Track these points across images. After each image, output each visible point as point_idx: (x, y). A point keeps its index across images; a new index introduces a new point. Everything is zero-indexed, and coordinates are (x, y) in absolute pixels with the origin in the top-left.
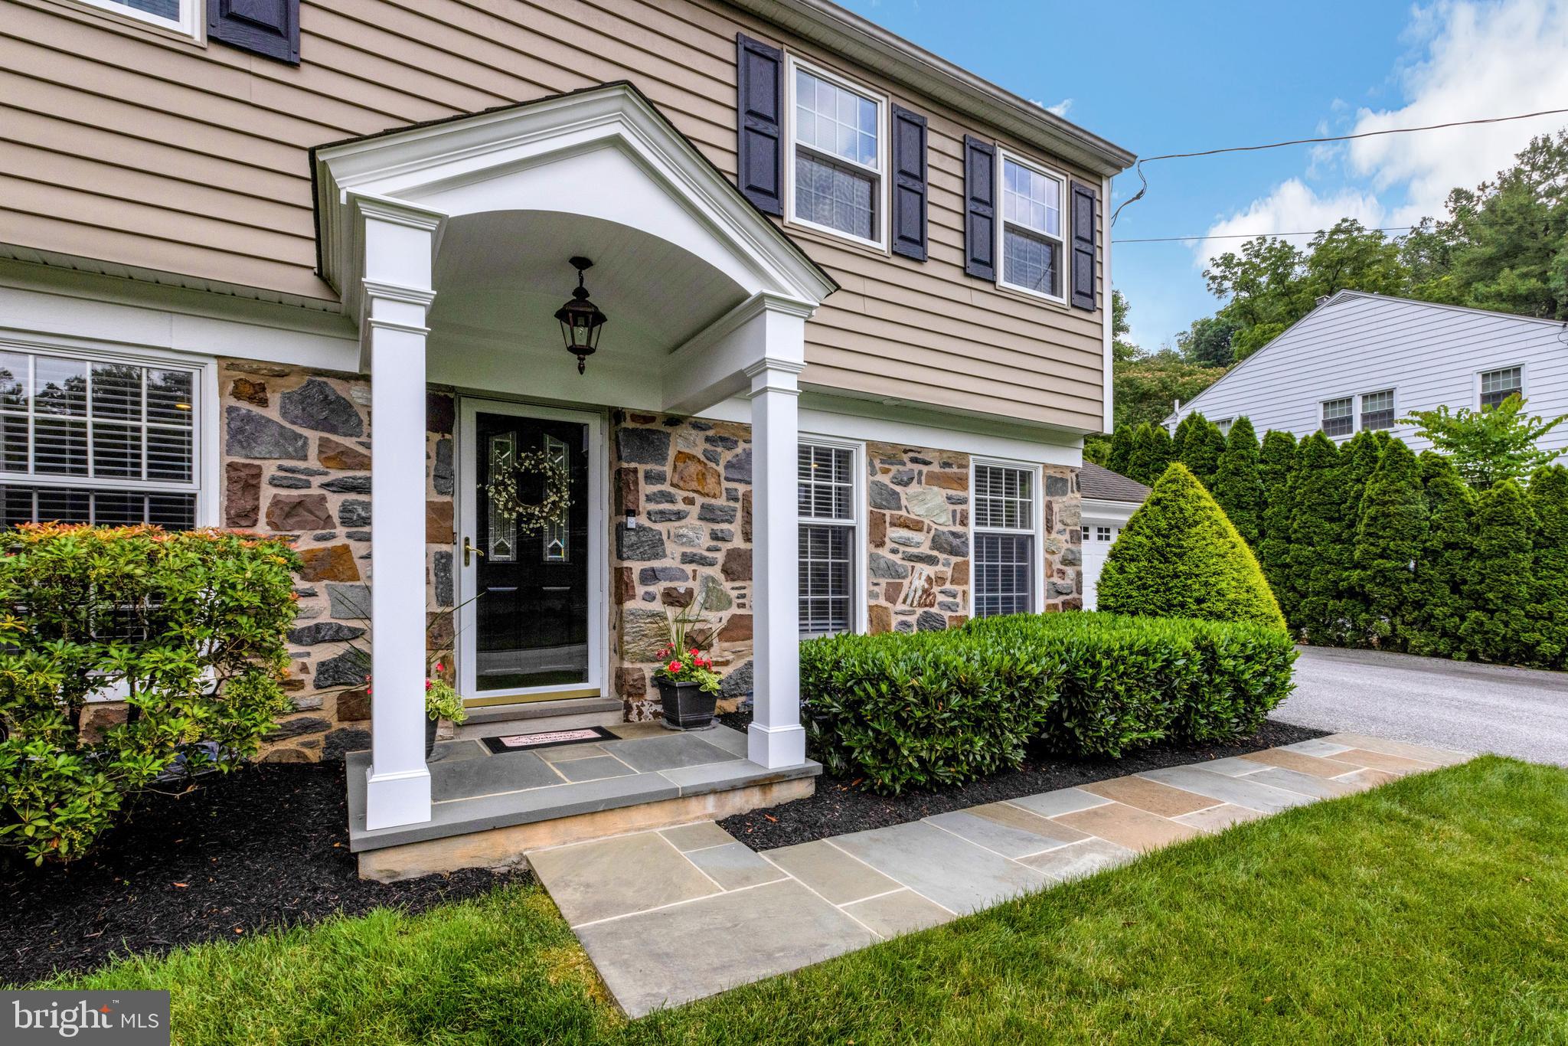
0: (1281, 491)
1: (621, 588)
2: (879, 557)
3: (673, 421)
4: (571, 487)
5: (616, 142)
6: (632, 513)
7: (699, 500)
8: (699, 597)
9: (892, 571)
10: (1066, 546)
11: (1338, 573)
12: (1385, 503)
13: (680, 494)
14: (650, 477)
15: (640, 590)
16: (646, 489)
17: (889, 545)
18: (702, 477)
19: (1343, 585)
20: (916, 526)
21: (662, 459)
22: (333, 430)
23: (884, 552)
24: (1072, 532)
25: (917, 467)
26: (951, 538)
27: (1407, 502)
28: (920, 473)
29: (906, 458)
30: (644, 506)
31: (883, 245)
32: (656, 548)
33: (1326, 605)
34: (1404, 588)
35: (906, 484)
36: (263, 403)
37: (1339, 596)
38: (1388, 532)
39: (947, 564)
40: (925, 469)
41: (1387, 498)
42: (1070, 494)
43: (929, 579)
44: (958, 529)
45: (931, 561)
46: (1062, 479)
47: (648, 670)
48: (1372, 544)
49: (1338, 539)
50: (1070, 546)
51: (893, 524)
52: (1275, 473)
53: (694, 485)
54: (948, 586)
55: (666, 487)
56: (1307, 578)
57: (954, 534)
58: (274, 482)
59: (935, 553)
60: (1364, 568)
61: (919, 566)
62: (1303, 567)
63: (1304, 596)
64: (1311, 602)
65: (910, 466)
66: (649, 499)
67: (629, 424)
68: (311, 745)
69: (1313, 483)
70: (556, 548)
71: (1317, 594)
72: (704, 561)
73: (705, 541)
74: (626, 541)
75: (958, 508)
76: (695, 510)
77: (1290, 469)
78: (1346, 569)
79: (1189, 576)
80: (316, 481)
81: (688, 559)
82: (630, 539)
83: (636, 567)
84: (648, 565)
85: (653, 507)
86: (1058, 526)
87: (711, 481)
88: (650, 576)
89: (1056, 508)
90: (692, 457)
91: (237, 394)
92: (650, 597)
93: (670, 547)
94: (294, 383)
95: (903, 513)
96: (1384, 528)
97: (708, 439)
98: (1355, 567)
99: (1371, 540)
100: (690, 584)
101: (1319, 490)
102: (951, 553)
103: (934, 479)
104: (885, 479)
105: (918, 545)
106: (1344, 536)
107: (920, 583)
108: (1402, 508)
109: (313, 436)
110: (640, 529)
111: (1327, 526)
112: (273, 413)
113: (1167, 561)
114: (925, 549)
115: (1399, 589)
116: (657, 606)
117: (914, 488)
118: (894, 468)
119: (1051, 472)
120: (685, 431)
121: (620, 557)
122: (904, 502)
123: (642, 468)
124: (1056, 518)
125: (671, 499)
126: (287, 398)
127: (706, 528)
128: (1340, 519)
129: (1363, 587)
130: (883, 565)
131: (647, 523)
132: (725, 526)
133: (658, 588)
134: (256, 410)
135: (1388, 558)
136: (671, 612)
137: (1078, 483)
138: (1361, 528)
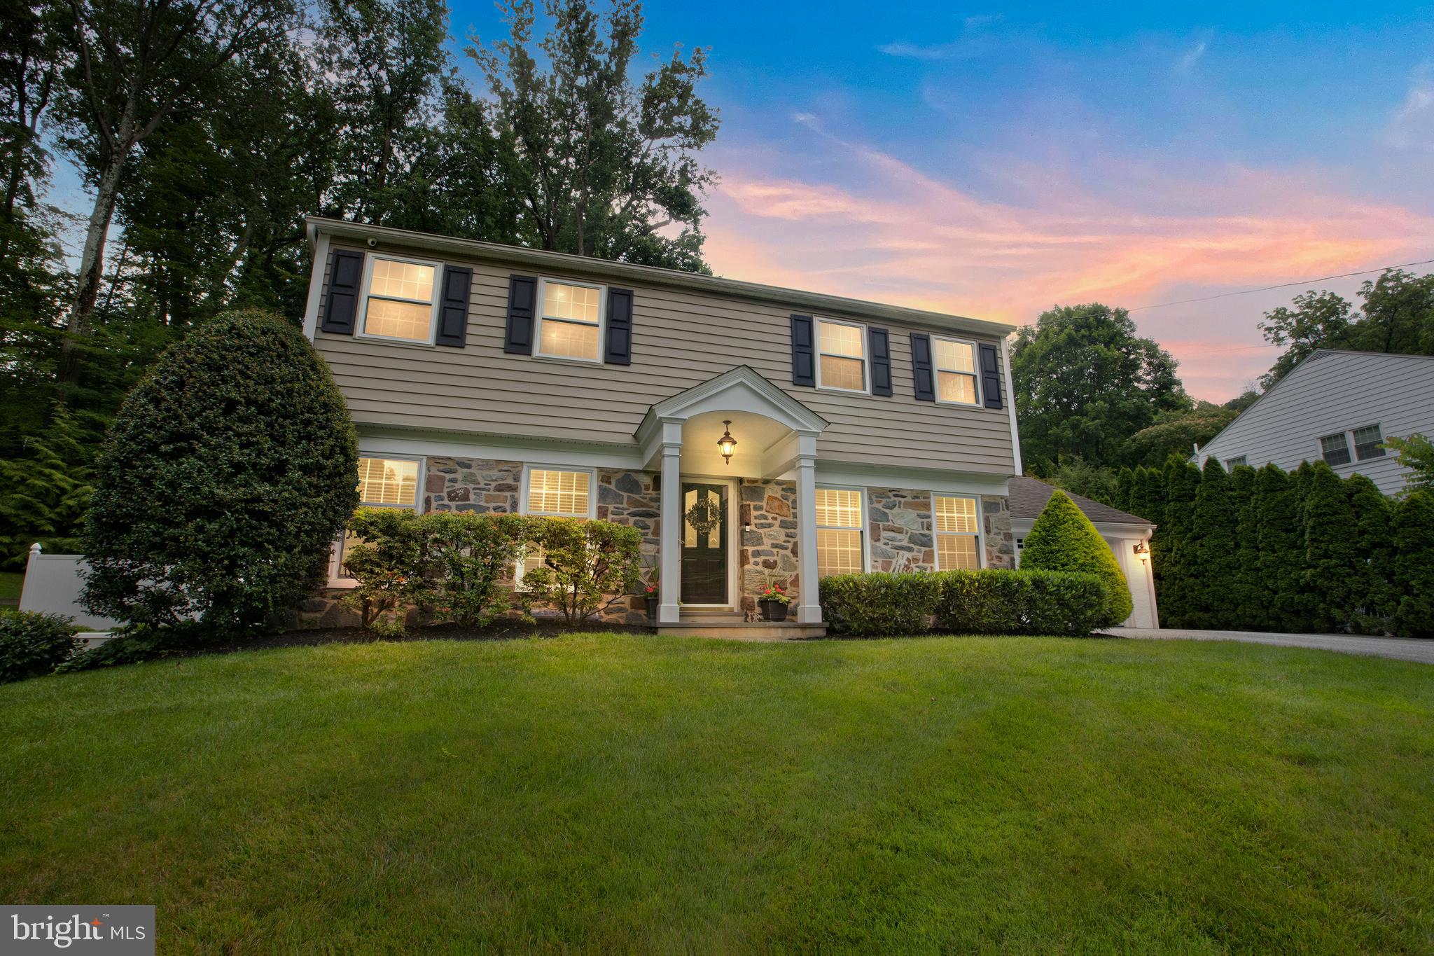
0: (1248, 511)
1: (743, 559)
2: (877, 547)
3: (766, 482)
4: (720, 513)
5: (741, 384)
6: (748, 524)
7: (780, 518)
8: (780, 564)
9: (884, 554)
10: (1001, 542)
11: (1297, 572)
12: (1319, 515)
13: (770, 516)
14: (756, 508)
15: (752, 560)
16: (754, 513)
17: (883, 541)
18: (781, 507)
19: (1302, 582)
20: (900, 531)
21: (761, 499)
22: (632, 492)
23: (880, 544)
24: (1005, 534)
25: (898, 499)
26: (921, 537)
27: (1335, 513)
28: (900, 502)
29: (891, 494)
30: (753, 521)
31: (868, 391)
32: (759, 540)
33: (1293, 598)
34: (1347, 580)
35: (891, 509)
36: (610, 483)
37: (1302, 591)
38: (1326, 538)
39: (919, 551)
40: (903, 500)
41: (1319, 511)
42: (1001, 511)
43: (908, 560)
44: (926, 532)
45: (910, 549)
46: (995, 503)
47: (756, 599)
48: (1317, 548)
49: (1293, 545)
50: (1005, 543)
51: (884, 530)
52: (1242, 497)
53: (777, 511)
54: (920, 564)
55: (763, 512)
56: (1275, 578)
57: (922, 535)
58: (613, 513)
59: (911, 545)
60: (1315, 567)
61: (901, 552)
62: (1271, 569)
63: (1276, 592)
64: (1281, 597)
65: (893, 498)
66: (756, 518)
67: (746, 484)
68: (621, 617)
69: (1268, 503)
70: (714, 541)
71: (1285, 590)
72: (782, 547)
73: (783, 538)
74: (745, 537)
75: (925, 521)
76: (777, 523)
77: (1253, 493)
78: (1303, 569)
79: (1058, 551)
80: (626, 512)
81: (775, 546)
82: (747, 536)
83: (750, 549)
84: (756, 548)
85: (758, 521)
86: (994, 530)
87: (785, 509)
88: (757, 554)
89: (992, 520)
90: (776, 498)
91: (602, 481)
92: (756, 564)
93: (765, 540)
94: (620, 475)
95: (891, 523)
96: (1323, 535)
97: (783, 490)
98: (1309, 567)
99: (1315, 544)
100: (775, 558)
101: (1273, 508)
102: (921, 545)
103: (907, 505)
104: (880, 506)
105: (900, 541)
106: (1299, 543)
107: (903, 562)
108: (1333, 518)
109: (625, 495)
110: (751, 531)
111: (1284, 535)
112: (612, 487)
113: (1048, 544)
114: (905, 543)
115: (1343, 582)
116: (760, 568)
117: (896, 510)
118: (884, 501)
119: (987, 499)
120: (772, 486)
121: (743, 545)
122: (890, 518)
123: (752, 504)
124: (993, 526)
125: (765, 517)
126: (617, 481)
127: (783, 531)
128: (1294, 530)
129: (1315, 581)
130: (879, 551)
131: (755, 529)
132: (792, 530)
133: (760, 559)
134: (607, 486)
135: (1331, 557)
136: (767, 571)
137: (1007, 505)
138: (1307, 536)
